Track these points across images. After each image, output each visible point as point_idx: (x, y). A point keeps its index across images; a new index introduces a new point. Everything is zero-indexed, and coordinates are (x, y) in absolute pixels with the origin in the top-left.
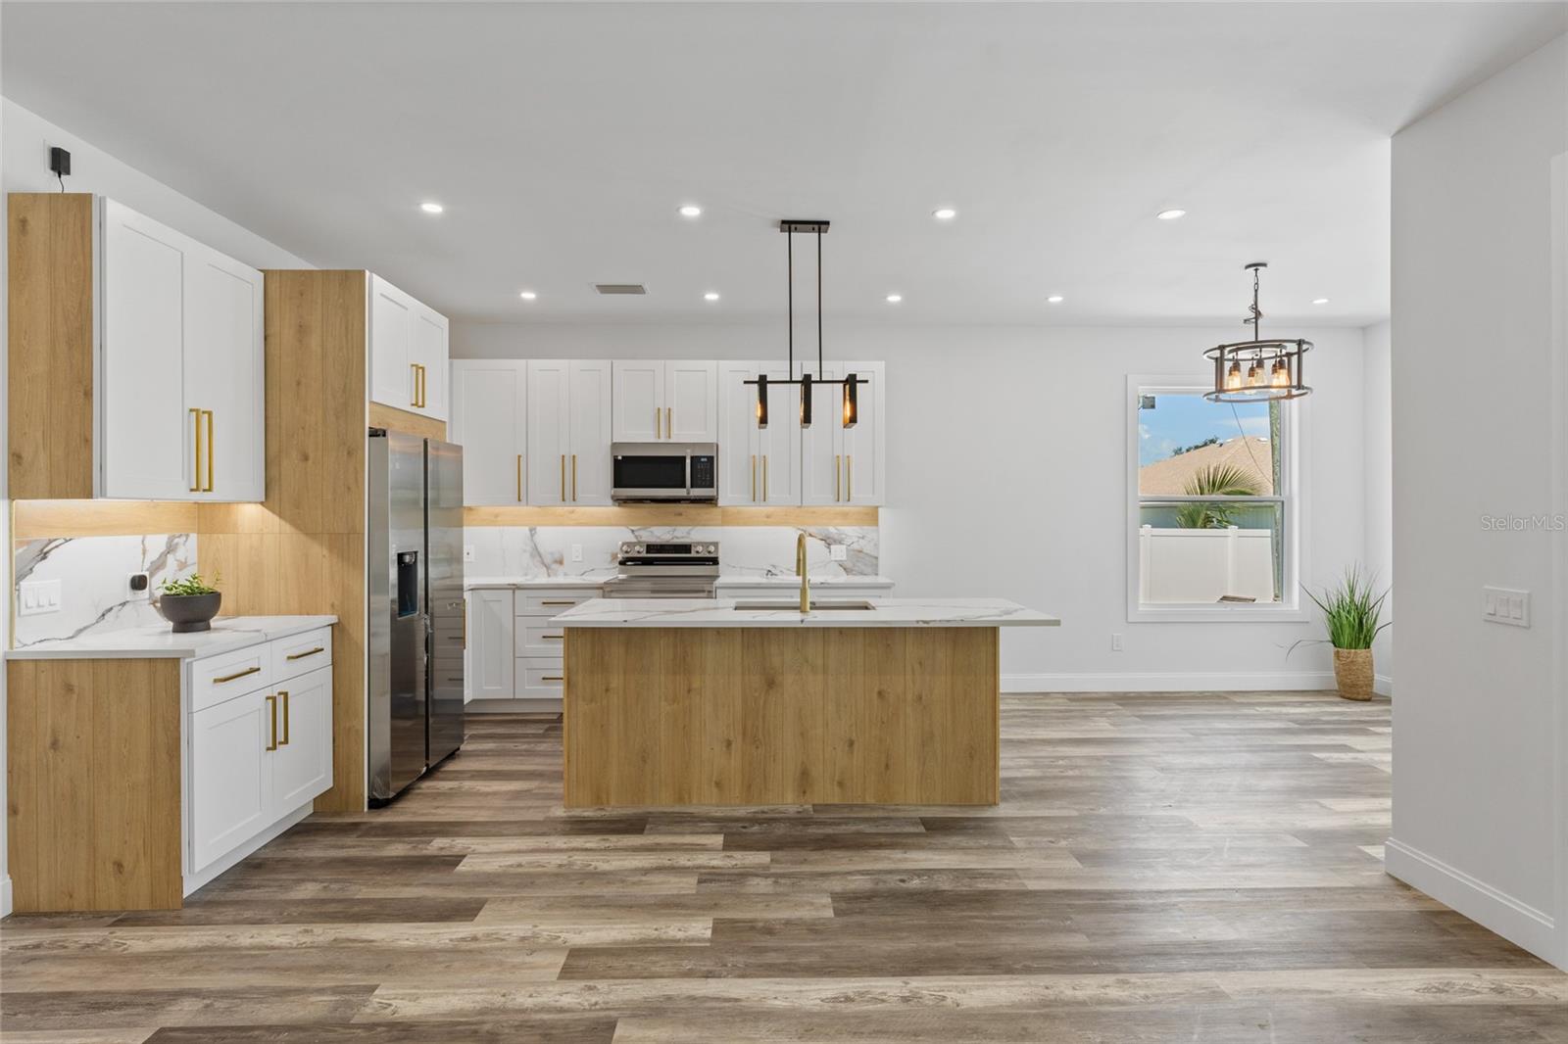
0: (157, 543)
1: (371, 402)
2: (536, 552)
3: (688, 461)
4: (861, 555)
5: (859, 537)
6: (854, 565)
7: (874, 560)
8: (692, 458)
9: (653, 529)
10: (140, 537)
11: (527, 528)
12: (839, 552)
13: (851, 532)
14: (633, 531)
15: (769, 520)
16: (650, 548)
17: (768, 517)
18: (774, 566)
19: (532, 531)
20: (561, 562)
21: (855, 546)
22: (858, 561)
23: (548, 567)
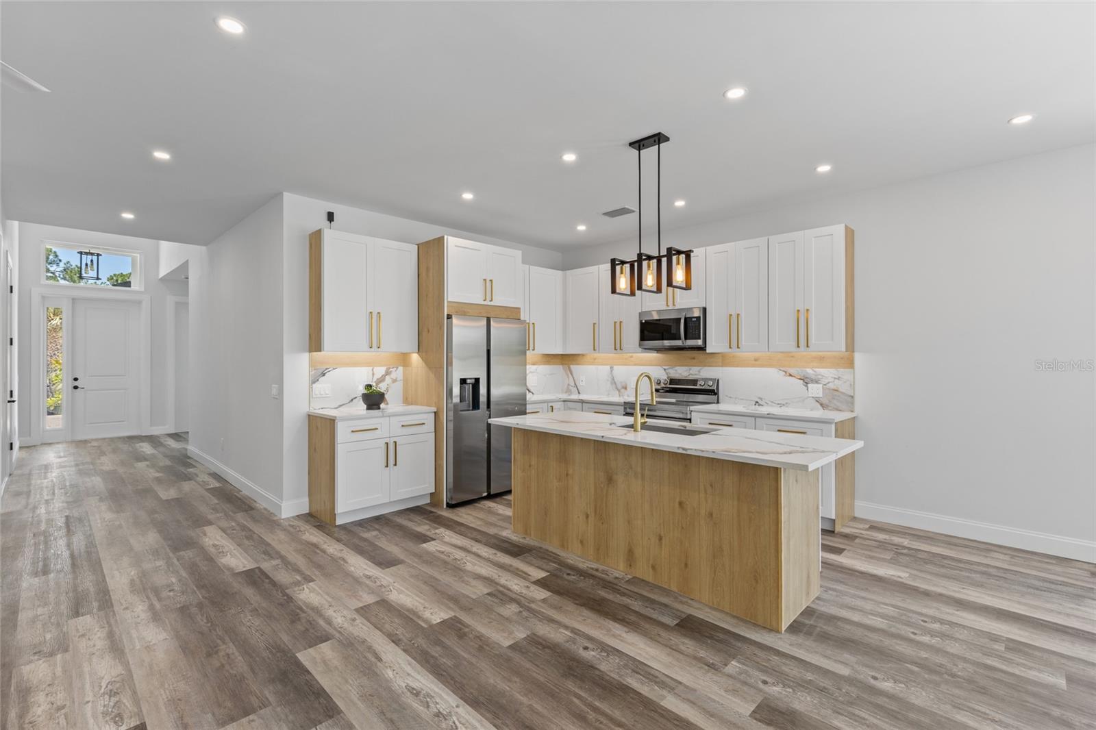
0: (380, 371)
1: (448, 302)
2: (613, 382)
3: (682, 321)
4: (836, 393)
5: (835, 378)
6: (830, 401)
7: (849, 399)
8: (686, 319)
9: (677, 368)
10: (371, 368)
11: (608, 367)
12: (816, 390)
13: (827, 373)
14: (665, 370)
15: (757, 362)
16: (672, 381)
17: (756, 360)
18: (761, 399)
19: (611, 368)
20: (626, 388)
21: (831, 386)
22: (834, 399)
23: (619, 391)
